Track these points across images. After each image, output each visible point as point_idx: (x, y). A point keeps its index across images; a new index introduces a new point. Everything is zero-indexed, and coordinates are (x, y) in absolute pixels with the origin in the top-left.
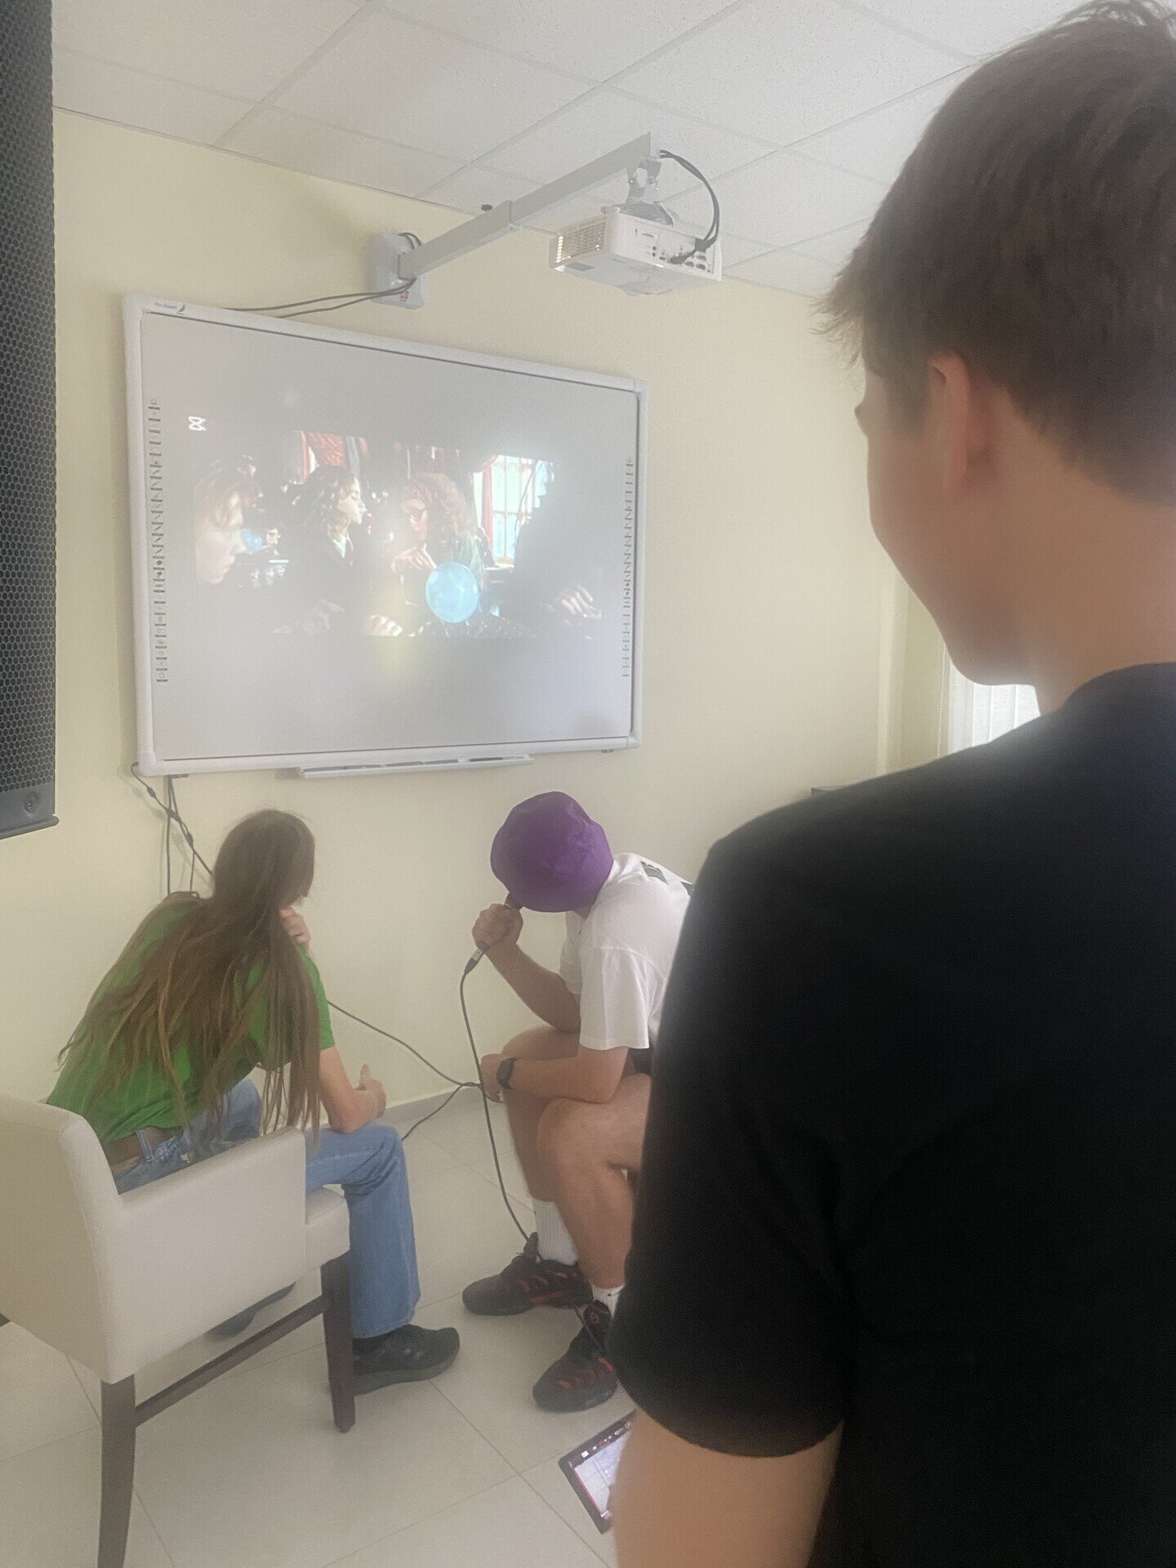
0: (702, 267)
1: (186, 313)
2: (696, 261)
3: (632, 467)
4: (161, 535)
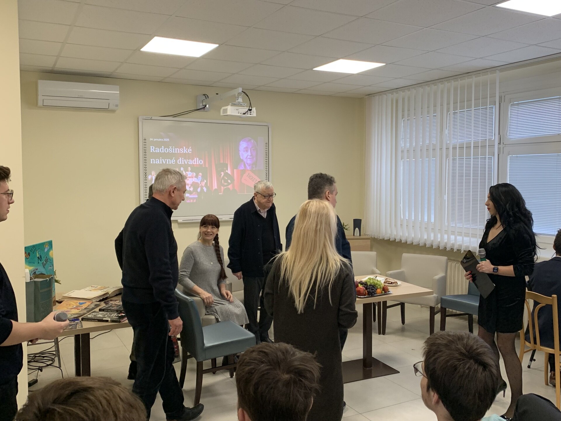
0: (251, 114)
1: (152, 119)
2: (249, 113)
3: (268, 144)
4: (146, 167)
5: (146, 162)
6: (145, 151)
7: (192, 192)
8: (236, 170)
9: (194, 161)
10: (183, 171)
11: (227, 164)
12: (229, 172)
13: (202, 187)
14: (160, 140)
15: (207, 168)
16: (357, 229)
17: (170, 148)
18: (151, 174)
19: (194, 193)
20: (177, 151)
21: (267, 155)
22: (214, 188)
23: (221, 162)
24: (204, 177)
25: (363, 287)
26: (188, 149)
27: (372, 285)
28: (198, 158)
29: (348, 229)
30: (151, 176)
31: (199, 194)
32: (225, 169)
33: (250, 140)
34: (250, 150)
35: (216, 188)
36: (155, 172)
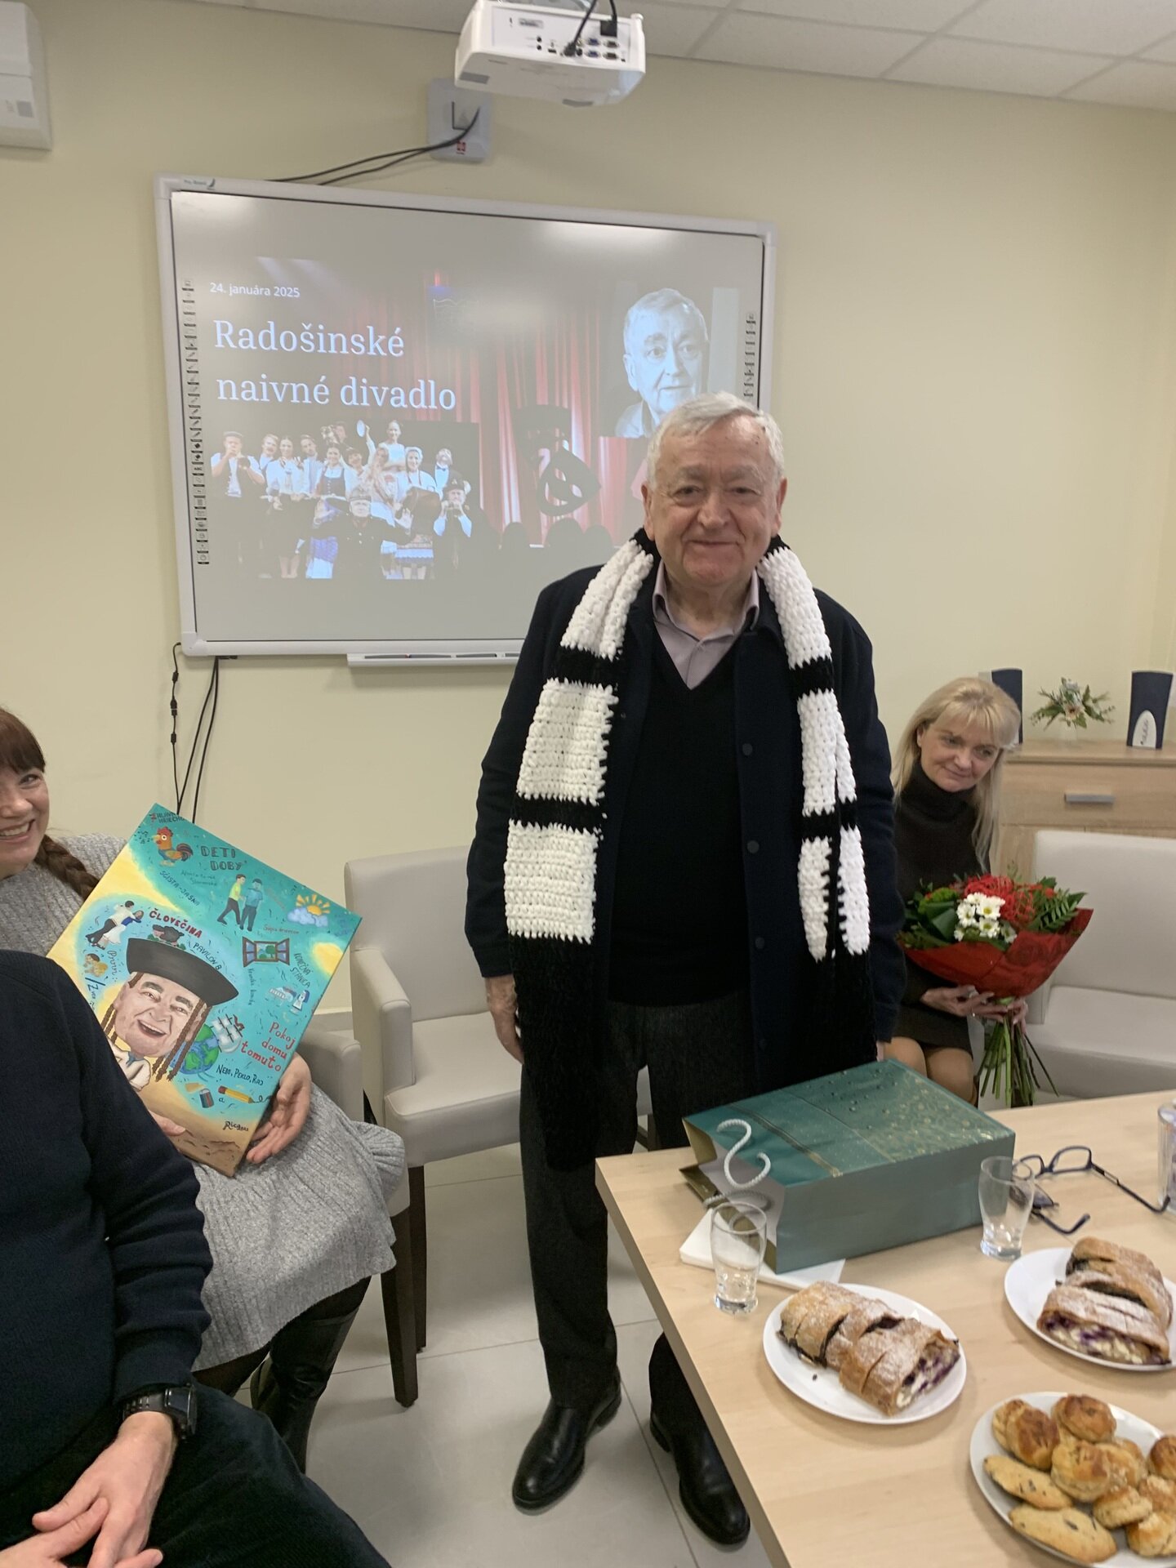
0: (612, 56)
1: (216, 188)
2: (602, 49)
3: (755, 324)
4: (199, 418)
5: (196, 393)
6: (191, 341)
7: (408, 534)
8: (607, 438)
9: (417, 395)
10: (368, 438)
11: (569, 411)
12: (577, 451)
13: (452, 514)
14: (257, 291)
15: (477, 424)
16: (1147, 717)
17: (305, 330)
18: (223, 451)
19: (418, 538)
20: (336, 343)
21: (752, 373)
22: (507, 522)
23: (540, 402)
24: (462, 470)
26: (387, 340)
28: (432, 383)
29: (1103, 716)
30: (221, 458)
31: (438, 543)
32: (557, 435)
33: (674, 303)
34: (676, 348)
35: (514, 520)
36: (238, 440)
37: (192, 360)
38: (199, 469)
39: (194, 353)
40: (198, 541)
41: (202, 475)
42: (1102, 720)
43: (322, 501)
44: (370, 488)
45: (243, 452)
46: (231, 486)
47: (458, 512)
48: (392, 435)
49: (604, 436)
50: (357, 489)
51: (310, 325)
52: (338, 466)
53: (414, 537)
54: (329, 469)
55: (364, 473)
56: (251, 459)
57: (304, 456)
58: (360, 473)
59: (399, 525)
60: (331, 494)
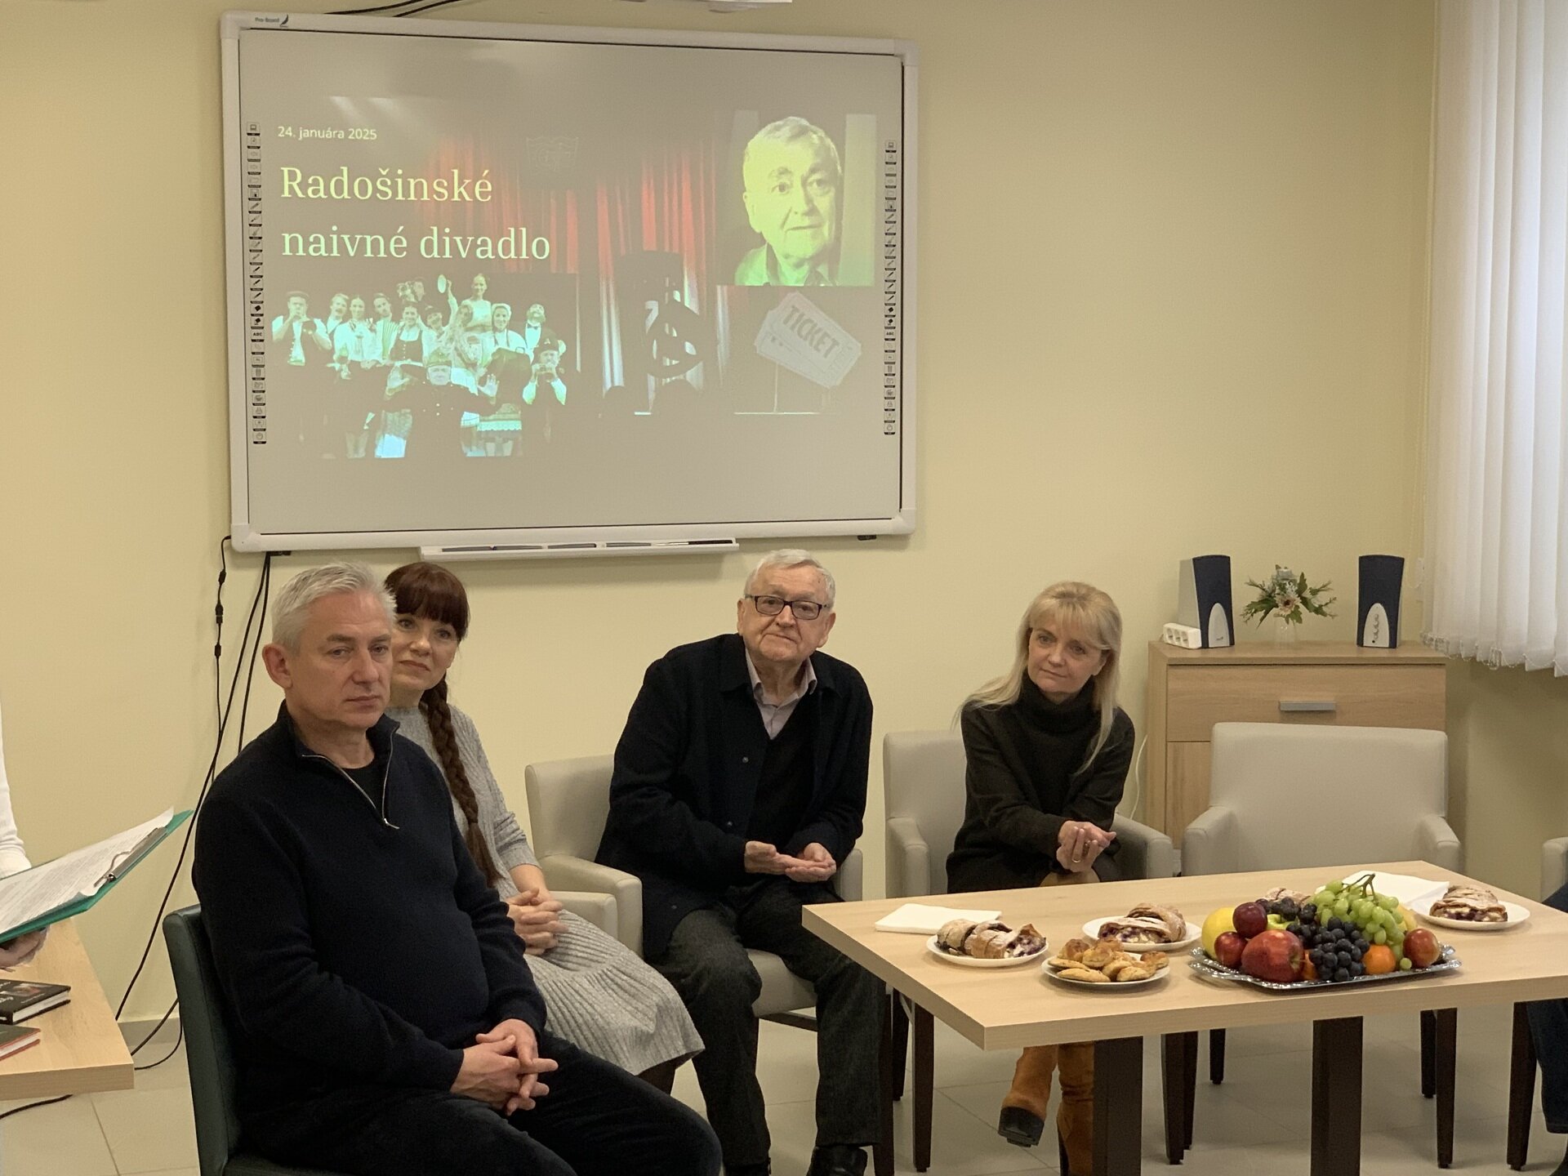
1: (289, 25)
3: (895, 154)
4: (262, 277)
5: (259, 248)
6: (255, 190)
7: (493, 403)
8: (725, 288)
9: (506, 245)
10: (450, 295)
11: (680, 257)
12: (690, 303)
13: (544, 379)
14: (330, 134)
15: (574, 275)
16: (1378, 610)
17: (380, 175)
18: (286, 313)
19: (505, 407)
20: (418, 189)
21: (894, 208)
22: (609, 385)
23: (646, 247)
24: (555, 328)
25: (1291, 935)
26: (473, 184)
27: (1341, 926)
28: (524, 230)
29: (1324, 609)
30: (284, 320)
31: (528, 413)
32: (667, 285)
33: (801, 133)
34: (804, 183)
35: (617, 384)
36: (303, 301)
37: (255, 212)
38: (258, 334)
39: (257, 204)
40: (255, 417)
41: (262, 341)
42: (1324, 614)
43: (396, 367)
44: (451, 351)
45: (308, 314)
46: (294, 354)
47: (551, 376)
48: (478, 290)
49: (722, 284)
50: (437, 353)
51: (387, 170)
52: (415, 328)
53: (500, 406)
54: (404, 332)
55: (445, 334)
56: (318, 322)
57: (377, 318)
58: (441, 334)
59: (484, 394)
60: (406, 359)
